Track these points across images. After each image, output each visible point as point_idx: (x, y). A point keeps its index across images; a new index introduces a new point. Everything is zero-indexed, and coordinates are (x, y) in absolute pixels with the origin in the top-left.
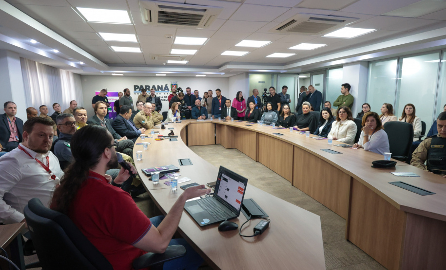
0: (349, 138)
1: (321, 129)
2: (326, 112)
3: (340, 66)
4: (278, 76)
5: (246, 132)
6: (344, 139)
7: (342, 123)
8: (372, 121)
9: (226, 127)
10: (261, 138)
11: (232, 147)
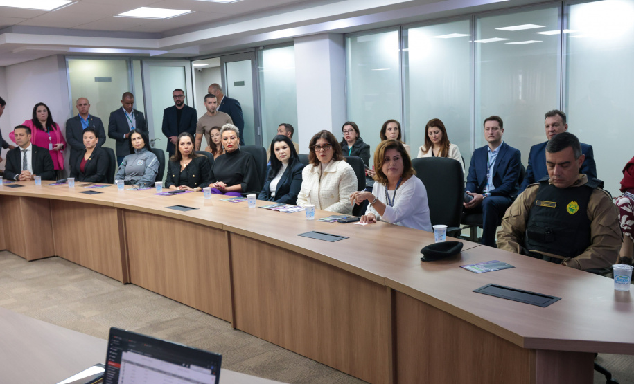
0: (347, 201)
1: (274, 185)
2: (283, 143)
3: (288, 43)
4: (145, 65)
5: (86, 211)
6: (336, 207)
7: (326, 170)
8: (396, 158)
9: (22, 204)
10: (133, 223)
11: (44, 255)
